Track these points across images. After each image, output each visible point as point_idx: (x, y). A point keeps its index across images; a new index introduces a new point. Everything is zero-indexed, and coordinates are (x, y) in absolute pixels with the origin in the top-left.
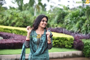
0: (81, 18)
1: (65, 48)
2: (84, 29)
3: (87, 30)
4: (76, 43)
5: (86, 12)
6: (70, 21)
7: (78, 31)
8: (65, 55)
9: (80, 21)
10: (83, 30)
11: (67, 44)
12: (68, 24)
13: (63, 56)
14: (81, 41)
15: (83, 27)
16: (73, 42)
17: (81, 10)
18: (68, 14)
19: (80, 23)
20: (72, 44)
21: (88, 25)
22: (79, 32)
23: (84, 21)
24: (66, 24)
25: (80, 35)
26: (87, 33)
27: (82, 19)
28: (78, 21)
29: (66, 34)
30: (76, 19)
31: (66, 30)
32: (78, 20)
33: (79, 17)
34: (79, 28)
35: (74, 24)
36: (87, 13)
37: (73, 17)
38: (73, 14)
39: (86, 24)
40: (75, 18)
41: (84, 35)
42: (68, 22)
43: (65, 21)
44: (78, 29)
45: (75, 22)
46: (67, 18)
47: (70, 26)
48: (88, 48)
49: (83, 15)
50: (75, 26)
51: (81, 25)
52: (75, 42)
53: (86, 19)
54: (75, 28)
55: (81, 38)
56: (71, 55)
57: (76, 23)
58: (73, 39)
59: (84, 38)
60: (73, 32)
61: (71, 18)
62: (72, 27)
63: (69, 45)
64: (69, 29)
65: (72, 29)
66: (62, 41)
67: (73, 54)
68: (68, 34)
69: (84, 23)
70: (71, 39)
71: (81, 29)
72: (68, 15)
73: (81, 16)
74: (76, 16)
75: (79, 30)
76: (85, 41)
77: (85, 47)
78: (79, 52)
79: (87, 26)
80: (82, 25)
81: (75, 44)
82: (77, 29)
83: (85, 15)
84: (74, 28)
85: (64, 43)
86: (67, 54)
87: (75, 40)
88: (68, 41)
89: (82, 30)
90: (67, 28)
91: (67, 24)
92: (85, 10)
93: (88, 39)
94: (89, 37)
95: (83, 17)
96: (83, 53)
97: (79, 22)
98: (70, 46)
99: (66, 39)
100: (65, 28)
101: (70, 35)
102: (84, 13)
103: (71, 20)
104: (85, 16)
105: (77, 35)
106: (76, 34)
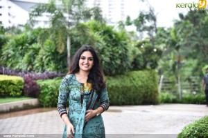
0: (30, 47)
1: (12, 96)
2: (37, 65)
3: (43, 66)
4: (28, 87)
5: (39, 37)
6: (12, 53)
7: (28, 69)
8: (13, 108)
9: (31, 52)
10: (37, 67)
11: (13, 90)
12: (10, 58)
13: (8, 109)
14: (35, 84)
15: (36, 61)
16: (22, 87)
17: (29, 33)
18: (8, 41)
19: (30, 56)
20: (21, 89)
21: (44, 57)
22: (31, 70)
23: (36, 51)
24: (5, 58)
25: (33, 74)
26: (43, 71)
27: (33, 48)
28: (27, 52)
29: (9, 75)
30: (22, 49)
31: (8, 68)
32: (27, 50)
33: (27, 45)
34: (30, 63)
35: (21, 58)
36: (40, 39)
37: (17, 47)
38: (16, 40)
39: (40, 56)
40: (20, 47)
41: (39, 74)
42: (9, 56)
43: (4, 53)
44: (28, 66)
45: (22, 55)
46: (6, 48)
47: (13, 61)
48: (46, 93)
49: (33, 41)
50: (23, 61)
51: (32, 59)
52: (26, 85)
53: (39, 49)
54: (22, 64)
55: (35, 79)
56: (21, 106)
57: (24, 56)
58: (23, 81)
59: (39, 78)
60: (20, 70)
61: (14, 48)
62: (17, 63)
63: (16, 91)
64: (12, 66)
65: (17, 67)
66: (4, 86)
67: (24, 104)
68: (12, 75)
69: (37, 54)
70: (20, 82)
71: (33, 66)
72: (8, 43)
73: (30, 44)
74: (22, 44)
75: (30, 67)
76: (41, 83)
77: (42, 92)
78: (33, 101)
79: (42, 59)
80: (34, 58)
81: (27, 89)
82: (26, 65)
83: (37, 42)
84: (20, 64)
85: (8, 89)
86: (15, 105)
87: (26, 82)
88: (13, 84)
89: (35, 67)
90: (9, 65)
91: (8, 58)
92: (36, 34)
93: (46, 79)
94: (46, 76)
95: (34, 46)
96: (40, 102)
97: (29, 53)
98: (18, 94)
99: (11, 83)
100: (6, 66)
101: (17, 76)
102: (36, 38)
103: (14, 51)
104: (38, 44)
105: (27, 75)
106: (26, 73)
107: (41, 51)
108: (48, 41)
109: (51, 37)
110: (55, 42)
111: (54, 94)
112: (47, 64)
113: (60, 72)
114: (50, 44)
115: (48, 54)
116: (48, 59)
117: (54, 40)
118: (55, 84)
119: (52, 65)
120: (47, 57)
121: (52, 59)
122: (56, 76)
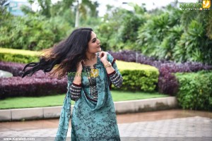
0: (171, 30)
1: (142, 91)
2: (178, 52)
3: (184, 54)
4: (164, 81)
5: (182, 17)
6: (149, 36)
7: (166, 57)
8: (143, 107)
9: (171, 36)
10: (177, 55)
11: (145, 83)
12: (146, 42)
13: (137, 108)
14: (173, 78)
15: (176, 48)
16: (156, 80)
17: (171, 13)
18: (146, 22)
19: (169, 41)
20: (155, 83)
21: (187, 43)
22: (169, 58)
23: (178, 35)
24: (141, 42)
25: (170, 65)
26: (185, 61)
27: (174, 32)
28: (166, 35)
29: (142, 63)
30: (161, 31)
31: (142, 54)
32: (166, 33)
33: (167, 27)
34: (169, 49)
35: (159, 42)
36: (185, 19)
37: (155, 29)
38: (154, 21)
39: (182, 42)
40: (159, 30)
41: (179, 63)
42: (145, 39)
43: (140, 36)
44: (166, 53)
45: (160, 39)
46: (142, 30)
47: (149, 47)
48: (187, 90)
49: (175, 22)
50: (160, 47)
51: (172, 44)
52: (161, 78)
53: (182, 32)
54: (159, 50)
55: (173, 71)
56: (153, 105)
57: (162, 41)
58: (158, 73)
59: (179, 70)
60: (156, 58)
61: (152, 30)
62: (154, 48)
63: (149, 85)
64: (147, 52)
65: (153, 54)
66: (134, 77)
67: (157, 103)
68: (146, 64)
69: (179, 39)
70: (154, 73)
71: (172, 53)
72: (146, 24)
73: (171, 26)
74: (162, 26)
75: (169, 54)
76: (181, 77)
77: (181, 89)
78: (169, 100)
79: (184, 45)
80: (175, 44)
81: (162, 84)
82: (163, 52)
83: (179, 24)
84: (157, 50)
85: (139, 82)
86: (146, 104)
87: (161, 75)
88: (146, 76)
89: (174, 55)
90: (144, 51)
91: (144, 42)
92: (179, 14)
93: (188, 72)
94: (188, 68)
95: (175, 28)
96: (178, 101)
97: (169, 38)
98: (151, 88)
99: (143, 74)
100: (140, 51)
101: (151, 65)
102: (179, 19)
103: (151, 34)
104: (181, 26)
105: (164, 64)
106: (163, 62)
107: (185, 35)
108: (194, 22)
109: (198, 17)
110: (204, 23)
111: (198, 93)
112: (190, 52)
113: (206, 64)
114: (196, 26)
115: (192, 39)
116: (191, 45)
117: (201, 20)
118: (199, 79)
119: (197, 54)
120: (191, 43)
121: (198, 46)
122: (202, 69)
